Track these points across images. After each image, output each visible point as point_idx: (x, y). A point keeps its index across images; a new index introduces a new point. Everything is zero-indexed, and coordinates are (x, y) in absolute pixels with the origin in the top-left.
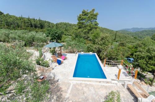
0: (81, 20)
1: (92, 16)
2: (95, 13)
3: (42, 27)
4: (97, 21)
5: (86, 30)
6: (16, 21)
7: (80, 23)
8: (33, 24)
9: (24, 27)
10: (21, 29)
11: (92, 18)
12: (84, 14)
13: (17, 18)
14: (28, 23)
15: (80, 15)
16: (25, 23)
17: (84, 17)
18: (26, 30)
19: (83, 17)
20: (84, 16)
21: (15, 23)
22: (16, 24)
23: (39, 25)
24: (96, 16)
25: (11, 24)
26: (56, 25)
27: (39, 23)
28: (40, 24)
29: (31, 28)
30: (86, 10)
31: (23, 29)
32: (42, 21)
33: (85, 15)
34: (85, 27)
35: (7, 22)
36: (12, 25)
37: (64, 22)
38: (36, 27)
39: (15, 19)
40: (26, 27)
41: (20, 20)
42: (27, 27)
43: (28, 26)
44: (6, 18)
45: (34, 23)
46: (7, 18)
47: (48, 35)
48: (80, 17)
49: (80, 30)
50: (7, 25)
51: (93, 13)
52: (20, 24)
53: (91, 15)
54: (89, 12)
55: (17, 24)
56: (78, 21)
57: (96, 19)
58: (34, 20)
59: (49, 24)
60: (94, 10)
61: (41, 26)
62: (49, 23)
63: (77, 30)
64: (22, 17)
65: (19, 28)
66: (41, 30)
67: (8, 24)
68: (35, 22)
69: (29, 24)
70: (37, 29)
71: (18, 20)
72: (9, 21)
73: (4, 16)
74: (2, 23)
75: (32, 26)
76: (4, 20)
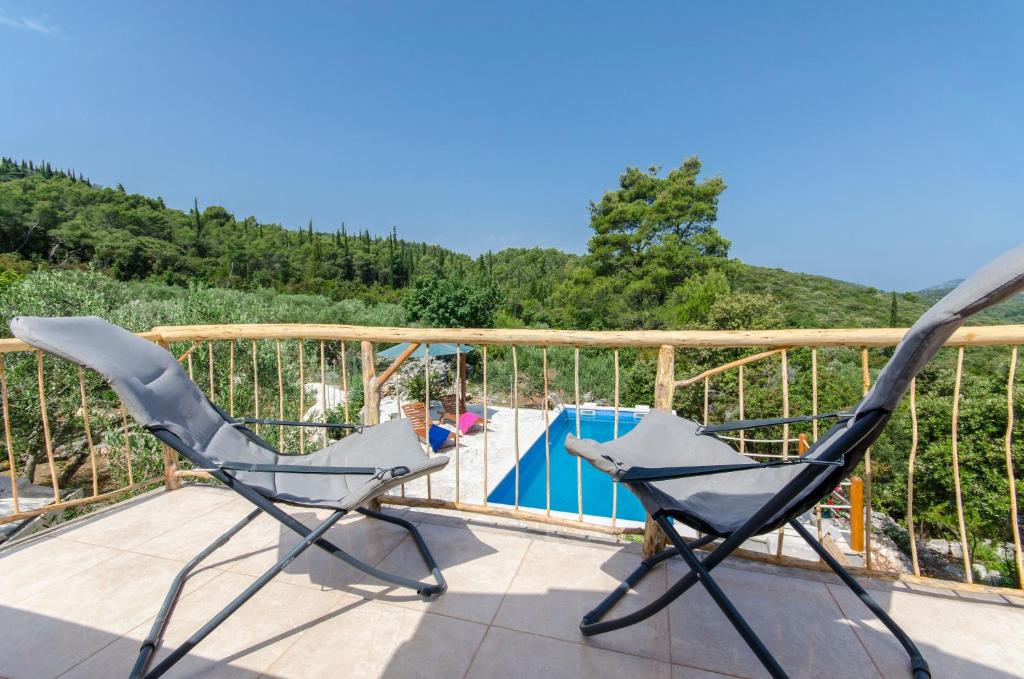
0: (615, 224)
1: (681, 202)
2: (701, 181)
3: (400, 276)
4: (715, 226)
5: (646, 284)
6: (278, 253)
7: (605, 243)
8: (356, 263)
9: (312, 280)
10: (296, 292)
11: (681, 209)
12: (632, 190)
13: (286, 240)
14: (334, 256)
15: (608, 199)
16: (318, 257)
17: (631, 208)
18: (318, 292)
19: (622, 206)
20: (632, 200)
21: (274, 258)
22: (277, 265)
23: (388, 270)
24: (708, 196)
25: (257, 266)
26: (478, 266)
27: (387, 256)
28: (393, 261)
29: (347, 283)
30: (644, 172)
31: (308, 289)
32: (408, 245)
33: (639, 196)
34: (639, 264)
35: (240, 258)
36: (259, 269)
37: (530, 247)
38: (369, 277)
39: (278, 243)
40: (319, 279)
41: (302, 243)
42: (324, 277)
43: (333, 276)
44: (240, 237)
45: (362, 258)
46: (244, 238)
47: (415, 309)
48: (606, 212)
49: (606, 282)
50: (236, 271)
51: (690, 183)
52: (294, 264)
53: (675, 195)
54: (662, 176)
55: (285, 264)
56: (593, 234)
57: (713, 218)
58: (367, 240)
59: (442, 263)
60: (693, 166)
61: (395, 272)
62: (442, 255)
63: (586, 283)
64: (310, 233)
65: (289, 287)
66: (393, 294)
67: (242, 265)
68: (367, 251)
69: (339, 266)
70: (373, 290)
71: (292, 245)
72: (249, 250)
73: (234, 227)
74: (218, 264)
75: (349, 275)
76: (230, 247)
